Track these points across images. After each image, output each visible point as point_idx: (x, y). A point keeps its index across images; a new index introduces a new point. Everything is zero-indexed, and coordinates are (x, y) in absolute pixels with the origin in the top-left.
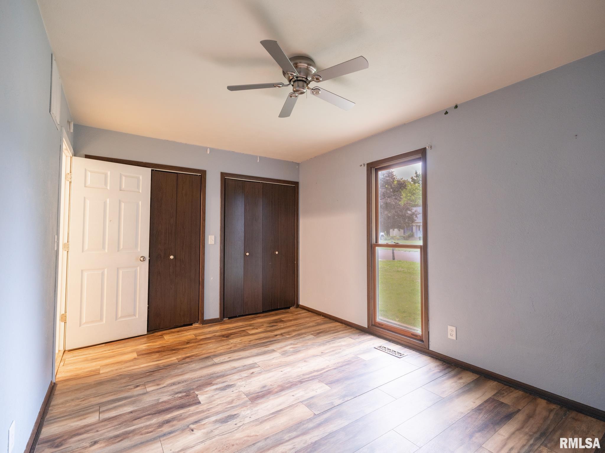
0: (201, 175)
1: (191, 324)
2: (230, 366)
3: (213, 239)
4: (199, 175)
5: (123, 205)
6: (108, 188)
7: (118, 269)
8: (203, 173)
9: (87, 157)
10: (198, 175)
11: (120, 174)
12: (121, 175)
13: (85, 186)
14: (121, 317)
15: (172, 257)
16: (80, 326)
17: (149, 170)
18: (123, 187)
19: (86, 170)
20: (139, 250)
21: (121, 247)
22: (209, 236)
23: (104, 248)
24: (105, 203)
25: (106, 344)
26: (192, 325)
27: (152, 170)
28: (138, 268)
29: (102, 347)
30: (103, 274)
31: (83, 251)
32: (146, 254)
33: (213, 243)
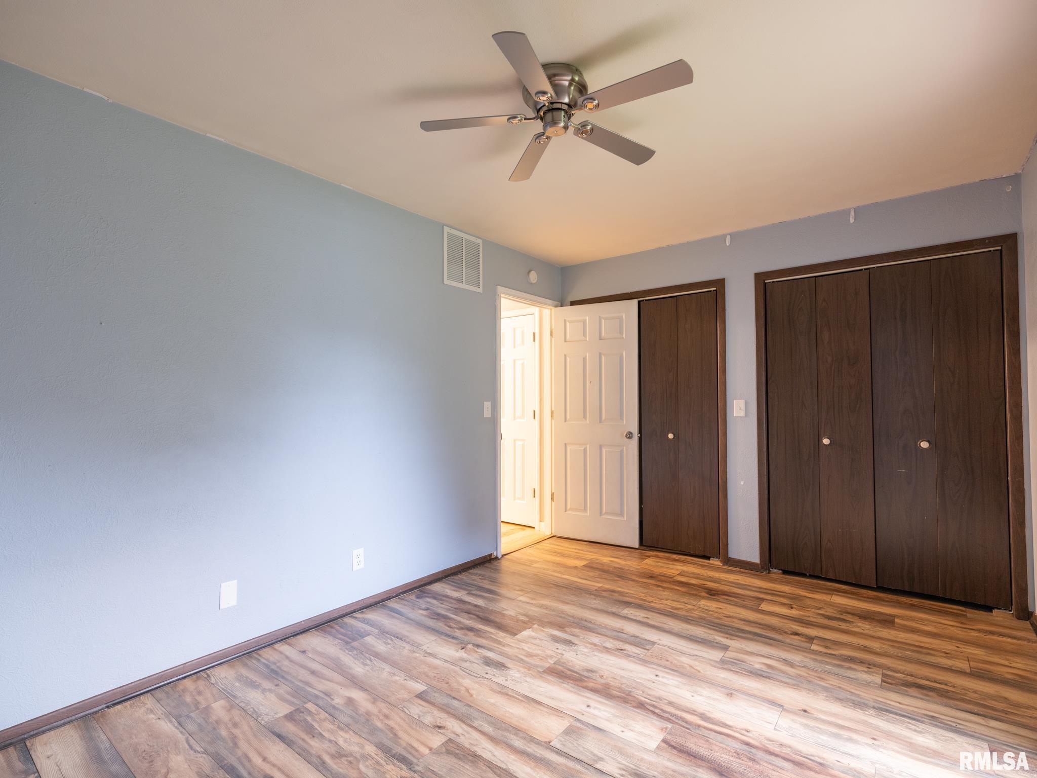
0: (716, 290)
1: (708, 558)
2: (623, 626)
3: (743, 407)
4: (714, 291)
5: (603, 358)
6: (588, 339)
7: (601, 447)
8: (720, 284)
9: (573, 303)
10: (711, 291)
11: (600, 316)
12: (600, 318)
13: (565, 341)
14: (606, 513)
15: (671, 436)
16: (565, 511)
17: (635, 302)
18: (603, 334)
19: (565, 321)
20: (625, 423)
21: (604, 417)
22: (735, 401)
23: (585, 417)
24: (585, 359)
25: (590, 543)
26: (709, 560)
27: (639, 302)
28: (625, 448)
29: (582, 544)
30: (585, 450)
31: (565, 421)
32: (635, 429)
33: (742, 414)
